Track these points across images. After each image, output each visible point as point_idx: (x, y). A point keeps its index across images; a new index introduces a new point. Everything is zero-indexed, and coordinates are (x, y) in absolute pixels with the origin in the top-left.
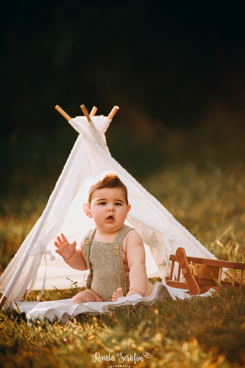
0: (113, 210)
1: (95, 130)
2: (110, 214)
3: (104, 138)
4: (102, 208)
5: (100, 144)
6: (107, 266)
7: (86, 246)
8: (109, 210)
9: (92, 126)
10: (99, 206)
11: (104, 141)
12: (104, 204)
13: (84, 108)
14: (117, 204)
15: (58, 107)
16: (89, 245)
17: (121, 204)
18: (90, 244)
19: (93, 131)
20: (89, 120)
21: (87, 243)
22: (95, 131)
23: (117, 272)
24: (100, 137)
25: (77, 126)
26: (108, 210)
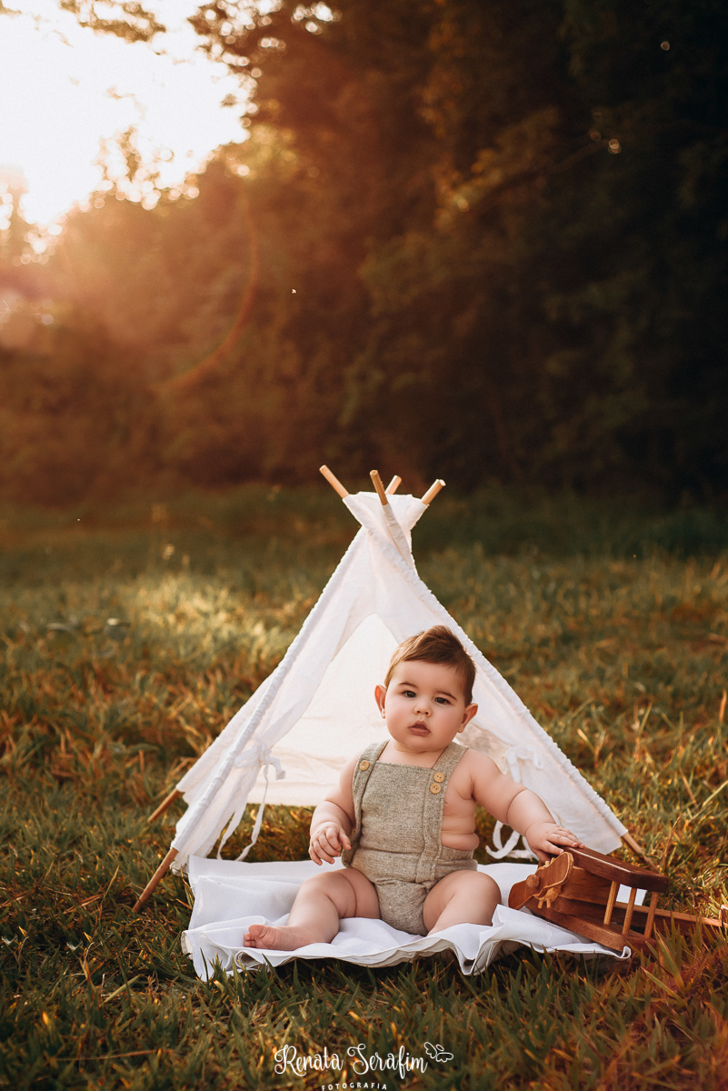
0: (427, 713)
1: (393, 522)
2: (421, 718)
3: (409, 540)
4: (407, 704)
5: (399, 550)
6: (407, 815)
7: (359, 774)
8: (418, 712)
9: (389, 515)
10: (401, 697)
11: (408, 546)
12: (411, 695)
13: (376, 476)
14: (441, 701)
15: (325, 470)
16: (367, 772)
17: (448, 702)
18: (370, 769)
19: (388, 525)
20: (384, 501)
21: (362, 767)
22: (392, 525)
23: (425, 830)
24: (402, 537)
25: (358, 510)
26: (416, 710)
